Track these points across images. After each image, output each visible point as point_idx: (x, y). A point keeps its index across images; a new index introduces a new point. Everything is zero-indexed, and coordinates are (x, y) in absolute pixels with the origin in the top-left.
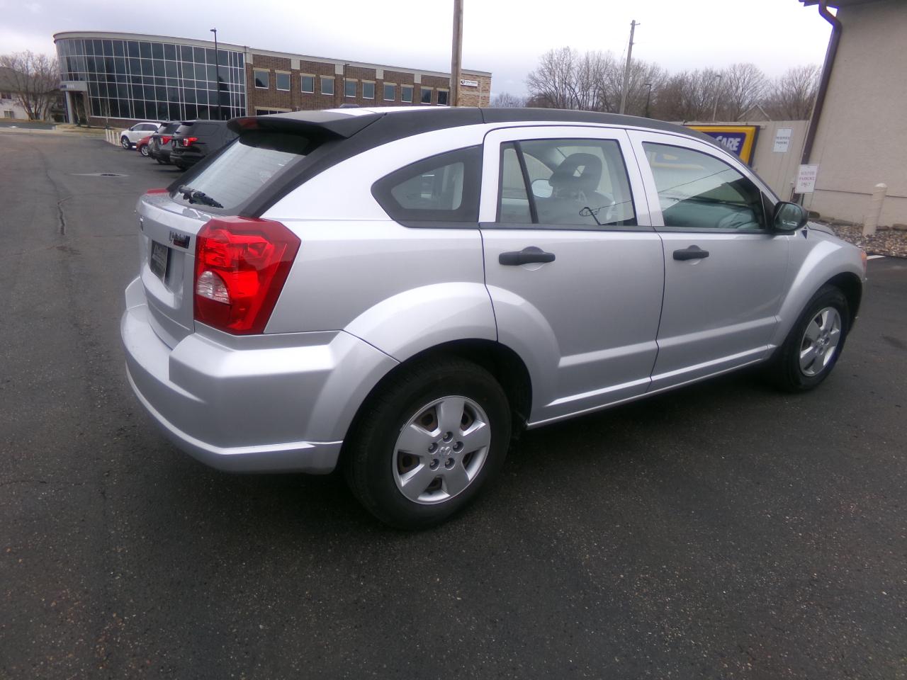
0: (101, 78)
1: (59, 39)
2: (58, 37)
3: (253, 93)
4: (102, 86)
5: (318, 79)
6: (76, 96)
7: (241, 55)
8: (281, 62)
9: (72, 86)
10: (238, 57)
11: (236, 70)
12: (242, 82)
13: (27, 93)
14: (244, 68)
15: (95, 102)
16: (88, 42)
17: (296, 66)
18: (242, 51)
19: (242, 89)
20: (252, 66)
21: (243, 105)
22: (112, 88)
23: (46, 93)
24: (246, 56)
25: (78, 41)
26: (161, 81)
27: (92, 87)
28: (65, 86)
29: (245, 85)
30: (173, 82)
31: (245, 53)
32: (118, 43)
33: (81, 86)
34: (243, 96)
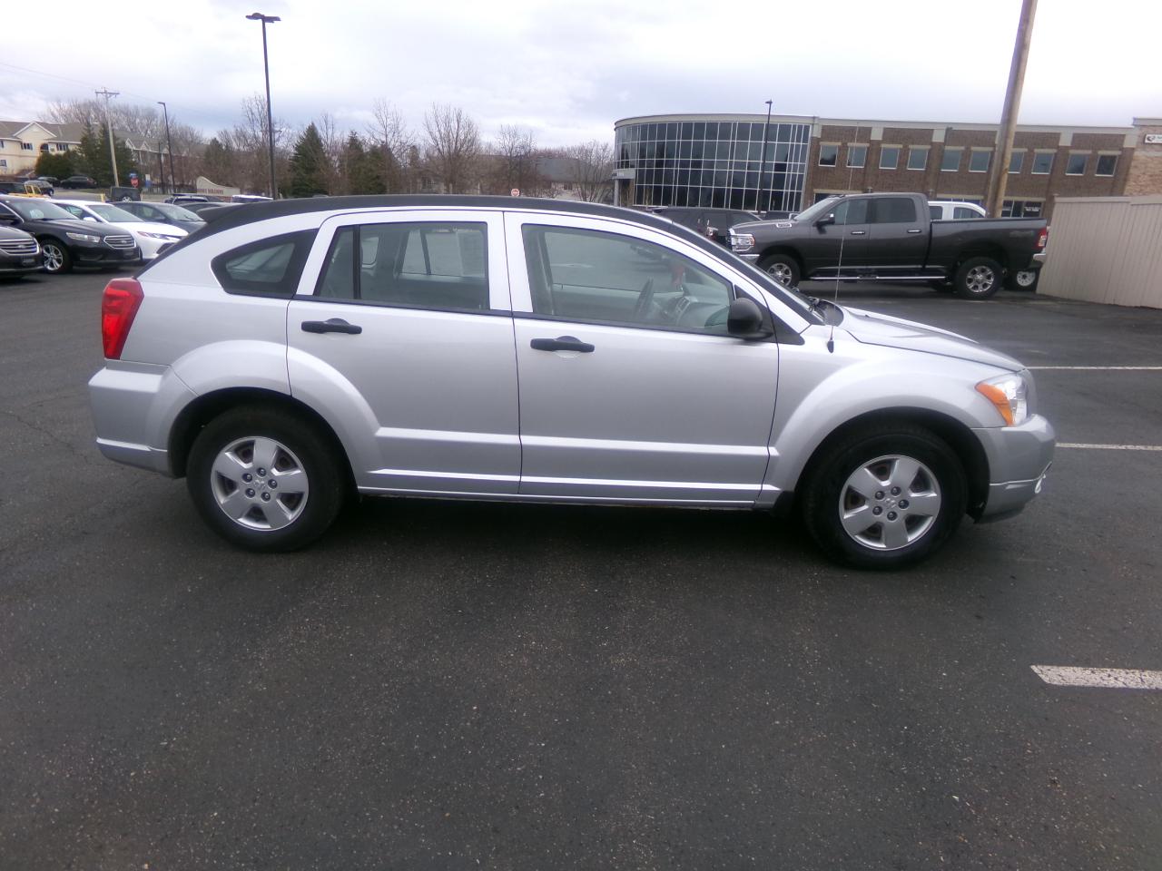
0: (650, 165)
1: (619, 126)
2: (619, 125)
3: (814, 172)
4: (650, 172)
5: (905, 152)
6: (625, 183)
7: (807, 128)
8: (859, 131)
9: (624, 173)
10: (803, 131)
11: (798, 146)
12: (803, 160)
13: (586, 183)
14: (809, 144)
15: (640, 189)
16: (644, 127)
17: (877, 135)
18: (808, 122)
19: (802, 168)
20: (818, 140)
21: (800, 188)
22: (659, 173)
23: (603, 182)
24: (813, 129)
25: (635, 127)
26: (711, 165)
27: (640, 173)
28: (615, 175)
29: (806, 164)
30: (723, 165)
31: (813, 125)
32: (672, 126)
33: (630, 174)
34: (801, 177)
